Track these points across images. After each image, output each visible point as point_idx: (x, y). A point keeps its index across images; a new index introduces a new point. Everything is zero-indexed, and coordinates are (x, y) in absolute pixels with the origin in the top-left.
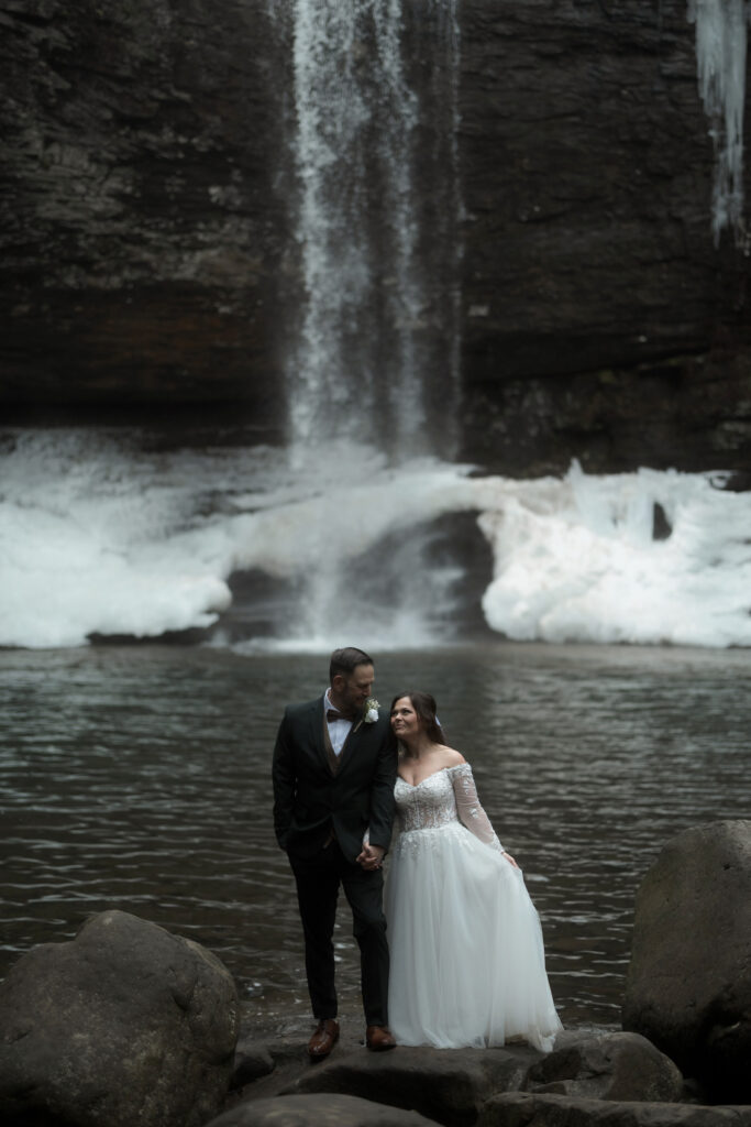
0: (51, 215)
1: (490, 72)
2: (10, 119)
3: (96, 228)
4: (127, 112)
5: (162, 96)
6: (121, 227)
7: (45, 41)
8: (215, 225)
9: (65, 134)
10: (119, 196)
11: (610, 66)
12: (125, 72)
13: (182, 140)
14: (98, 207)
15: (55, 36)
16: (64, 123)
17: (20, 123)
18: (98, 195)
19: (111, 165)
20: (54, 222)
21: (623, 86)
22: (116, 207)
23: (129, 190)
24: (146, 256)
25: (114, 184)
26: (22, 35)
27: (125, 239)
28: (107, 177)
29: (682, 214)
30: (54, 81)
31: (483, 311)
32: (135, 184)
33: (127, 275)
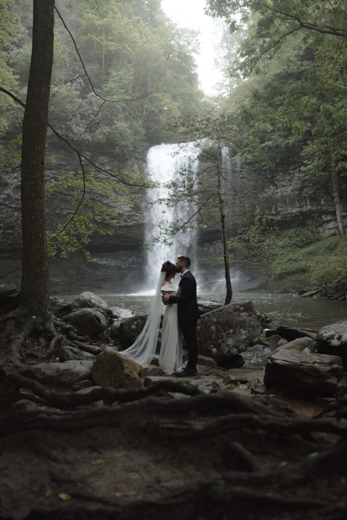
1: (205, 178)
3: (126, 214)
10: (131, 207)
14: (126, 210)
22: (130, 209)
24: (137, 218)
25: (130, 205)
27: (133, 216)
28: (128, 204)
29: (245, 205)
31: (206, 226)
32: (134, 205)
33: (133, 222)
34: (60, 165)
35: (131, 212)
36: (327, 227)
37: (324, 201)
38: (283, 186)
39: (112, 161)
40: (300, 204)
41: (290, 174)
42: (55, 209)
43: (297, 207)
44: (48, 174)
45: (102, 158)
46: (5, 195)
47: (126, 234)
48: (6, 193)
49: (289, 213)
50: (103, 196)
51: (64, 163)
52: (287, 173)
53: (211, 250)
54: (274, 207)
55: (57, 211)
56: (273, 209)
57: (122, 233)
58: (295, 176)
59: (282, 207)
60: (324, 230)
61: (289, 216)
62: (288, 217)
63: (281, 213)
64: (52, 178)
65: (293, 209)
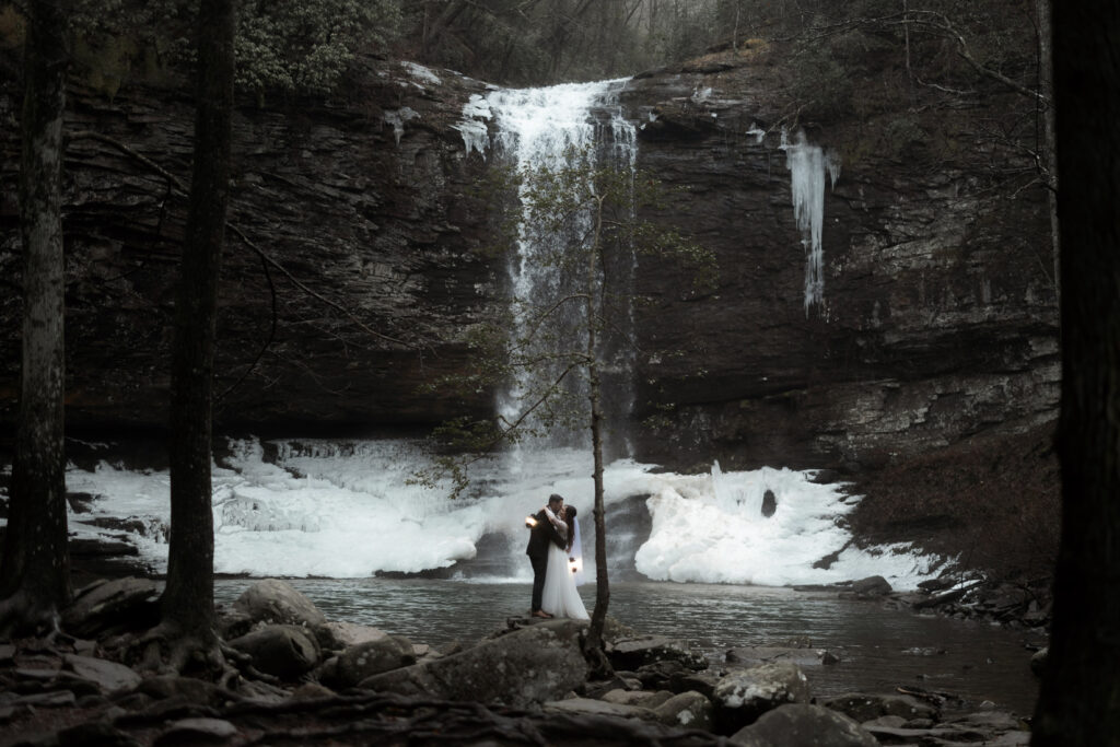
0: (369, 306)
2: (339, 250)
3: (399, 313)
4: (418, 240)
5: (440, 229)
6: (416, 311)
7: (361, 203)
8: (478, 308)
9: (376, 256)
10: (413, 292)
11: (739, 196)
12: (415, 216)
13: (454, 256)
14: (400, 300)
15: (367, 199)
16: (376, 250)
17: (346, 252)
18: (399, 292)
19: (408, 274)
21: (747, 211)
22: (411, 299)
23: (420, 288)
24: (433, 329)
25: (410, 285)
26: (345, 201)
27: (421, 318)
28: (405, 281)
29: (785, 295)
30: (367, 225)
31: (658, 361)
32: (424, 284)
33: (421, 341)
36: (1045, 378)
37: (1035, 292)
38: (910, 238)
39: (356, 142)
40: (960, 299)
41: (932, 202)
43: (950, 310)
44: (150, 186)
45: (325, 131)
47: (398, 377)
48: (14, 247)
49: (927, 328)
50: (324, 256)
52: (921, 197)
54: (877, 305)
56: (875, 313)
58: (947, 207)
59: (902, 308)
60: (1035, 386)
61: (926, 335)
62: (924, 341)
63: (902, 327)
64: (160, 198)
65: (937, 315)
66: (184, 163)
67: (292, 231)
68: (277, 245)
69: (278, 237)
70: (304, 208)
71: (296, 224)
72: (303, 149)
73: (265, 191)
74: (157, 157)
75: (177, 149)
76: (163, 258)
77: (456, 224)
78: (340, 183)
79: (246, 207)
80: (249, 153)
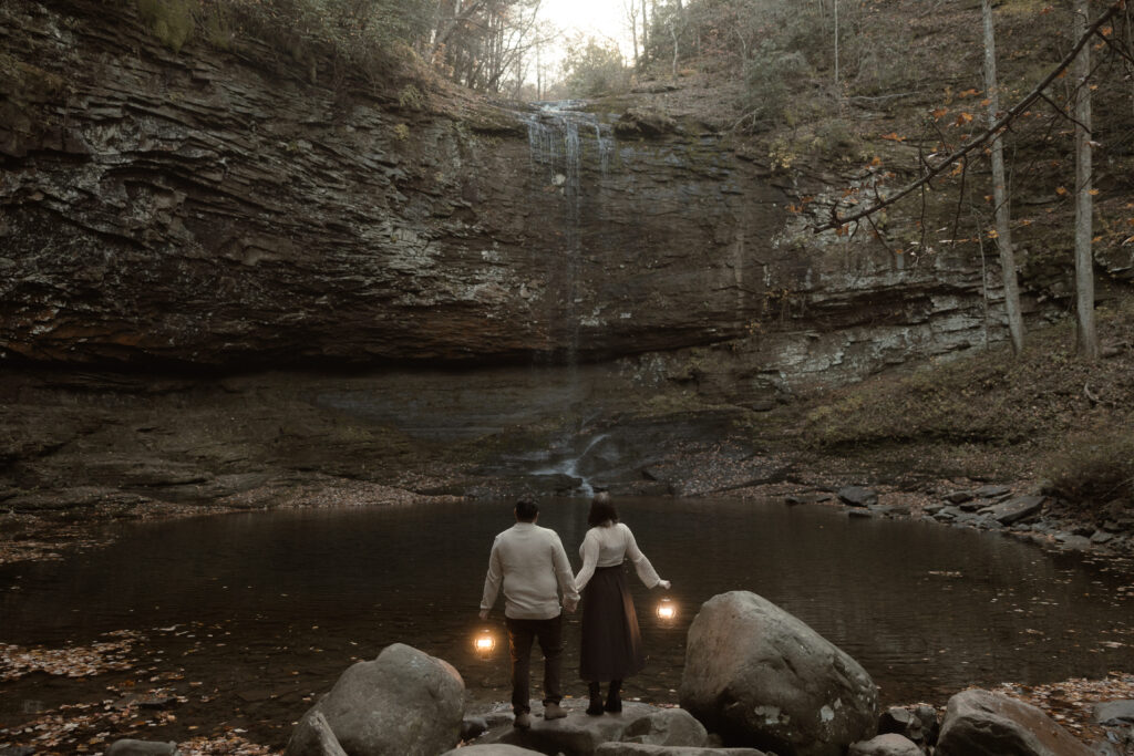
0: (398, 266)
2: (375, 216)
3: (421, 273)
4: (438, 212)
5: (456, 204)
6: (434, 272)
7: (394, 176)
8: (484, 271)
9: (404, 224)
10: (434, 256)
11: (694, 187)
12: (436, 192)
13: (467, 227)
14: (422, 262)
15: (399, 173)
16: (403, 218)
17: (380, 218)
18: (422, 256)
19: (429, 240)
20: (398, 270)
21: (701, 197)
22: (431, 262)
23: (438, 253)
24: (448, 288)
26: (382, 173)
27: (435, 278)
28: (427, 246)
30: (398, 196)
31: (628, 316)
32: (442, 250)
33: (438, 298)
34: (248, 116)
35: (432, 268)
36: (944, 328)
37: (943, 261)
39: (390, 123)
40: (878, 266)
42: (227, 246)
43: (869, 275)
44: (213, 141)
45: (365, 110)
46: (80, 191)
47: (417, 328)
48: (80, 186)
49: (848, 290)
50: (362, 220)
51: (258, 113)
52: (845, 187)
53: (638, 376)
54: (810, 271)
55: (229, 255)
56: (808, 278)
57: (405, 325)
59: (830, 273)
60: (934, 334)
61: (845, 296)
62: (843, 300)
63: (828, 289)
64: (222, 154)
65: (858, 279)
66: (245, 123)
67: (336, 197)
68: (322, 208)
69: (323, 201)
70: (346, 176)
71: (339, 190)
72: (346, 124)
73: (315, 158)
74: (219, 114)
75: (238, 108)
76: (222, 212)
77: (469, 201)
78: (377, 157)
79: (298, 171)
80: (303, 121)
